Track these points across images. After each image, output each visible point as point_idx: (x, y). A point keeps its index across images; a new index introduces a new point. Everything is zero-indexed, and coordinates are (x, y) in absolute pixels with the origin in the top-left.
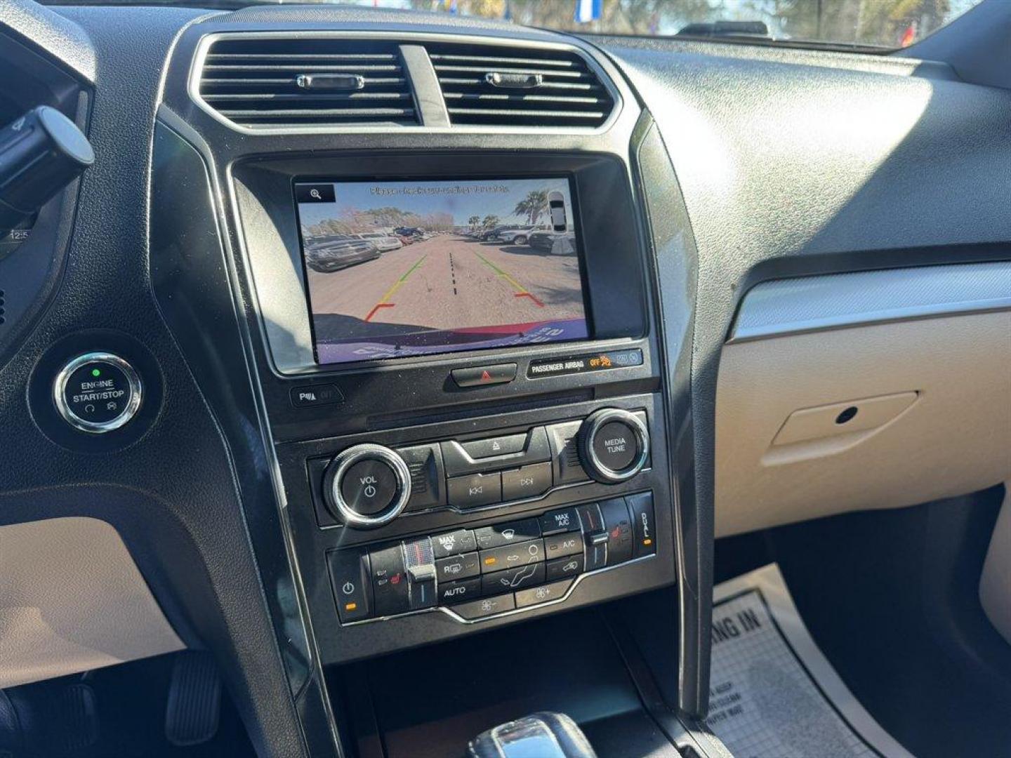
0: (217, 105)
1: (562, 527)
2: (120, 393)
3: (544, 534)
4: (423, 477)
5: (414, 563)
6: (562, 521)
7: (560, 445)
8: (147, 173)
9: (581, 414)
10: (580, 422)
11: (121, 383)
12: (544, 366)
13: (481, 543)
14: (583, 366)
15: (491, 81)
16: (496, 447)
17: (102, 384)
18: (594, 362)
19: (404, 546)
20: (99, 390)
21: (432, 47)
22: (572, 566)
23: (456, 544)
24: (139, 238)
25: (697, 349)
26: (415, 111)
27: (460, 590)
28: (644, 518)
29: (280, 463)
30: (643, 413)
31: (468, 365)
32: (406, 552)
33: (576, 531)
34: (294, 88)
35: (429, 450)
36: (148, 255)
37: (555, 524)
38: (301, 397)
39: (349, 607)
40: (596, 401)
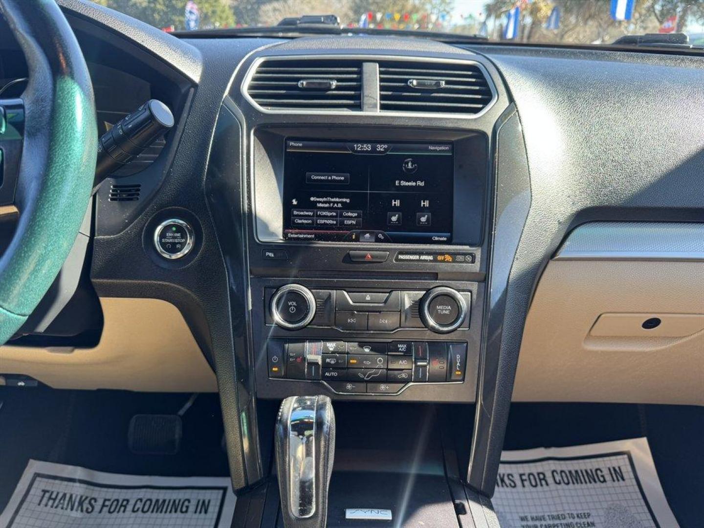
0: (254, 96)
1: (401, 352)
2: (183, 240)
3: (389, 353)
4: (323, 307)
5: (311, 353)
6: (402, 348)
7: (407, 304)
8: (212, 131)
9: (426, 287)
10: (424, 292)
11: (184, 236)
12: (406, 256)
13: (350, 350)
14: (432, 259)
15: (411, 85)
16: (368, 298)
17: (176, 235)
18: (440, 258)
19: (308, 343)
20: (174, 238)
21: (382, 64)
22: (404, 376)
23: (335, 348)
24: (203, 164)
25: (517, 259)
26: (360, 103)
27: (335, 374)
28: (458, 358)
29: (251, 287)
30: (469, 293)
31: (359, 249)
32: (307, 347)
33: (409, 356)
34: (296, 88)
35: (328, 294)
36: (206, 173)
37: (397, 350)
38: (267, 254)
39: (274, 369)
40: (438, 281)
